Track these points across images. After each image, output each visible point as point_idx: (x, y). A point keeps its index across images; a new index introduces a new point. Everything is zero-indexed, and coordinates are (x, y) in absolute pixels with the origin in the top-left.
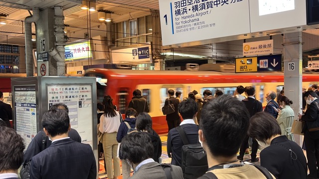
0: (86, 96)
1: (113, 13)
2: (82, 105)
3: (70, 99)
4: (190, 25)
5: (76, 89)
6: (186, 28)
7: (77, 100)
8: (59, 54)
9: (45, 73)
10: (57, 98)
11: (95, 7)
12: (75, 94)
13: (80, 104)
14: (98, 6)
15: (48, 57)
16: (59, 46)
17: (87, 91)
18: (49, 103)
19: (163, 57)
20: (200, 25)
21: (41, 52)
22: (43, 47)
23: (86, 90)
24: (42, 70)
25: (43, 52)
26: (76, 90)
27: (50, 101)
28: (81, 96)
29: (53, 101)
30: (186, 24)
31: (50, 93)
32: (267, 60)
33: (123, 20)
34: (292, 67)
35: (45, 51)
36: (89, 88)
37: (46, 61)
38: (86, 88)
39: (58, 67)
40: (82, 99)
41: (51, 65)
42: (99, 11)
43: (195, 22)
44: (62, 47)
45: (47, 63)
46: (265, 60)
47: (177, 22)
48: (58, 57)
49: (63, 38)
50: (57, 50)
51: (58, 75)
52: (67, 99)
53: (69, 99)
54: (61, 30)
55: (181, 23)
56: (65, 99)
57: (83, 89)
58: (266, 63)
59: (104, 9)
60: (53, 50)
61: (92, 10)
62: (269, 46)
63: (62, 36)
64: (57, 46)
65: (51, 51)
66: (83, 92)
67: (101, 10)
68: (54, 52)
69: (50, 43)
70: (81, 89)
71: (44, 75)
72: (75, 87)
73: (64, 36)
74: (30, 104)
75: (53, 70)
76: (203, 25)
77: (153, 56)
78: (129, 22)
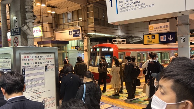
0: (51, 62)
1: (56, 8)
2: (48, 69)
3: (39, 65)
4: (132, 6)
5: (43, 56)
6: (128, 9)
7: (44, 65)
8: (29, 29)
9: (18, 44)
10: (28, 64)
11: (45, 3)
12: (42, 61)
13: (46, 69)
14: (47, 3)
15: (20, 32)
16: (29, 23)
17: (51, 59)
18: (22, 68)
19: (89, 36)
20: (141, 6)
21: (14, 28)
22: (16, 24)
23: (50, 57)
24: (15, 42)
25: (16, 28)
26: (43, 58)
27: (23, 67)
28: (47, 62)
29: (25, 67)
30: (128, 6)
31: (23, 60)
32: (165, 36)
33: (63, 13)
34: (183, 40)
35: (17, 27)
36: (53, 55)
37: (18, 35)
38: (50, 56)
39: (28, 40)
40: (47, 65)
41: (23, 38)
42: (47, 6)
43: (136, 4)
44: (31, 23)
45: (19, 37)
46: (164, 36)
47: (121, 4)
48: (28, 31)
49: (32, 16)
50: (27, 26)
51: (28, 45)
52: (36, 65)
53: (37, 65)
54: (31, 10)
55: (124, 5)
56: (35, 65)
57: (48, 56)
58: (165, 38)
59: (51, 5)
60: (24, 25)
61: (43, 5)
62: (167, 26)
63: (31, 14)
64: (28, 22)
65: (23, 27)
66: (48, 59)
67: (49, 6)
68: (25, 28)
69: (21, 21)
70: (47, 56)
71: (17, 46)
72: (42, 55)
73: (33, 15)
74: (6, 69)
75: (24, 42)
76: (143, 5)
77: (82, 35)
78: (67, 13)
